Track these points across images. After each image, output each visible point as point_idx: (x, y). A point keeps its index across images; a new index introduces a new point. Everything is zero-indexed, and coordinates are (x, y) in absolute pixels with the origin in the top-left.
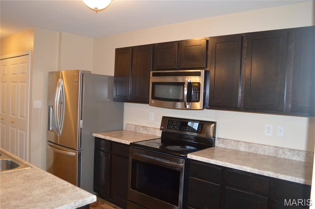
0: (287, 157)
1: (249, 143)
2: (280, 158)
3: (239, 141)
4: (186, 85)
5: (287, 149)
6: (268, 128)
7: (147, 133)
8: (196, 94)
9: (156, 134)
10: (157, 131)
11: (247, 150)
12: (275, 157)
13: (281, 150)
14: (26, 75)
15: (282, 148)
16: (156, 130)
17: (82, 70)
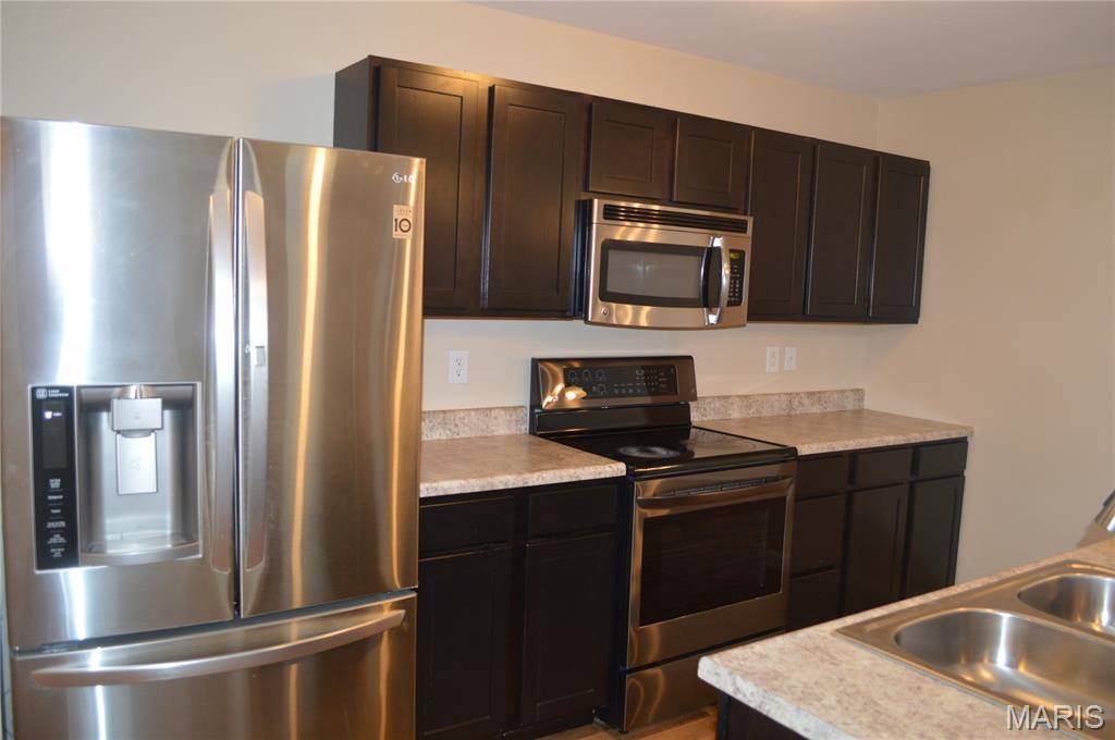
6: (773, 355)
7: (450, 437)
8: (735, 284)
9: (493, 431)
10: (496, 418)
16: (494, 413)
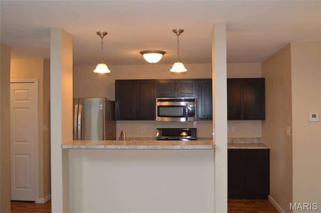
8: (193, 112)
15: (235, 138)
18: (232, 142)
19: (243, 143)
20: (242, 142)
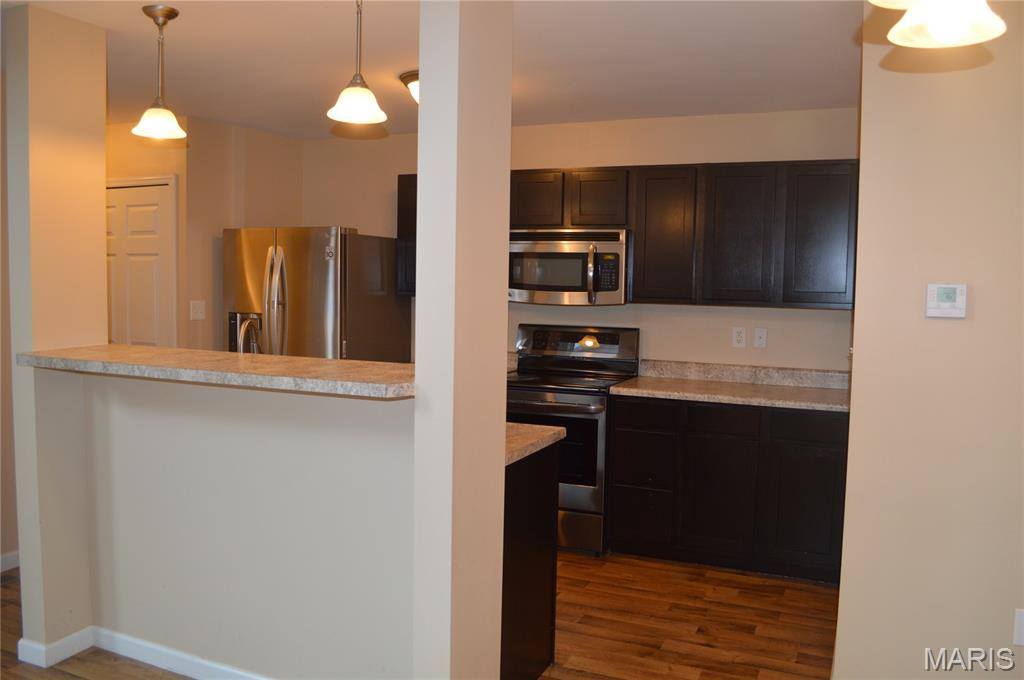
0: (773, 382)
1: (704, 364)
2: (762, 385)
3: (686, 363)
4: (591, 260)
5: (774, 368)
6: (739, 333)
8: (611, 276)
11: (702, 377)
12: (753, 384)
13: (763, 372)
14: (156, 236)
15: (764, 368)
17: (344, 226)
18: (752, 381)
19: (792, 384)
20: (789, 382)
